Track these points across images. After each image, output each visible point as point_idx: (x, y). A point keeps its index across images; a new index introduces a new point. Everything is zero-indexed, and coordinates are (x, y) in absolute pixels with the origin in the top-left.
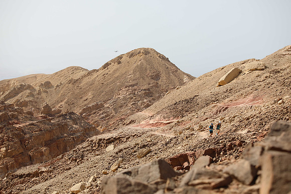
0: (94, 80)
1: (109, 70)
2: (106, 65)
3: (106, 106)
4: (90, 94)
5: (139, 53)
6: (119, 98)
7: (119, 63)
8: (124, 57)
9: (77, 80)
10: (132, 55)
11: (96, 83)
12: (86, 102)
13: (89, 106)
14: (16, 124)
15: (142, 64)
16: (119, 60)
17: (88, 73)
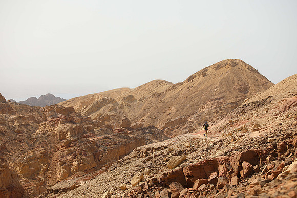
0: (178, 94)
1: (194, 83)
2: (191, 78)
3: (190, 120)
4: (173, 108)
5: (226, 65)
6: (204, 112)
7: (205, 75)
8: (210, 69)
9: (160, 94)
10: (218, 67)
11: (180, 96)
12: (169, 117)
13: (172, 120)
14: (91, 137)
15: (229, 76)
16: (204, 72)
17: (173, 86)
